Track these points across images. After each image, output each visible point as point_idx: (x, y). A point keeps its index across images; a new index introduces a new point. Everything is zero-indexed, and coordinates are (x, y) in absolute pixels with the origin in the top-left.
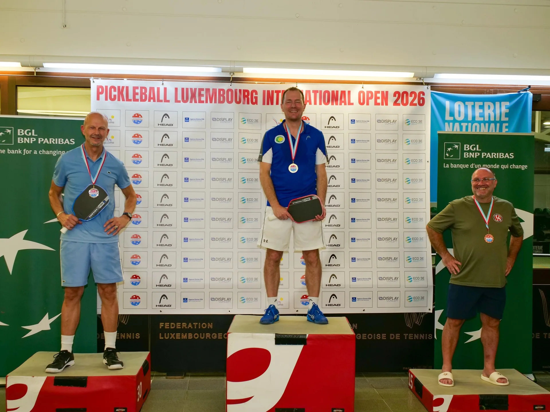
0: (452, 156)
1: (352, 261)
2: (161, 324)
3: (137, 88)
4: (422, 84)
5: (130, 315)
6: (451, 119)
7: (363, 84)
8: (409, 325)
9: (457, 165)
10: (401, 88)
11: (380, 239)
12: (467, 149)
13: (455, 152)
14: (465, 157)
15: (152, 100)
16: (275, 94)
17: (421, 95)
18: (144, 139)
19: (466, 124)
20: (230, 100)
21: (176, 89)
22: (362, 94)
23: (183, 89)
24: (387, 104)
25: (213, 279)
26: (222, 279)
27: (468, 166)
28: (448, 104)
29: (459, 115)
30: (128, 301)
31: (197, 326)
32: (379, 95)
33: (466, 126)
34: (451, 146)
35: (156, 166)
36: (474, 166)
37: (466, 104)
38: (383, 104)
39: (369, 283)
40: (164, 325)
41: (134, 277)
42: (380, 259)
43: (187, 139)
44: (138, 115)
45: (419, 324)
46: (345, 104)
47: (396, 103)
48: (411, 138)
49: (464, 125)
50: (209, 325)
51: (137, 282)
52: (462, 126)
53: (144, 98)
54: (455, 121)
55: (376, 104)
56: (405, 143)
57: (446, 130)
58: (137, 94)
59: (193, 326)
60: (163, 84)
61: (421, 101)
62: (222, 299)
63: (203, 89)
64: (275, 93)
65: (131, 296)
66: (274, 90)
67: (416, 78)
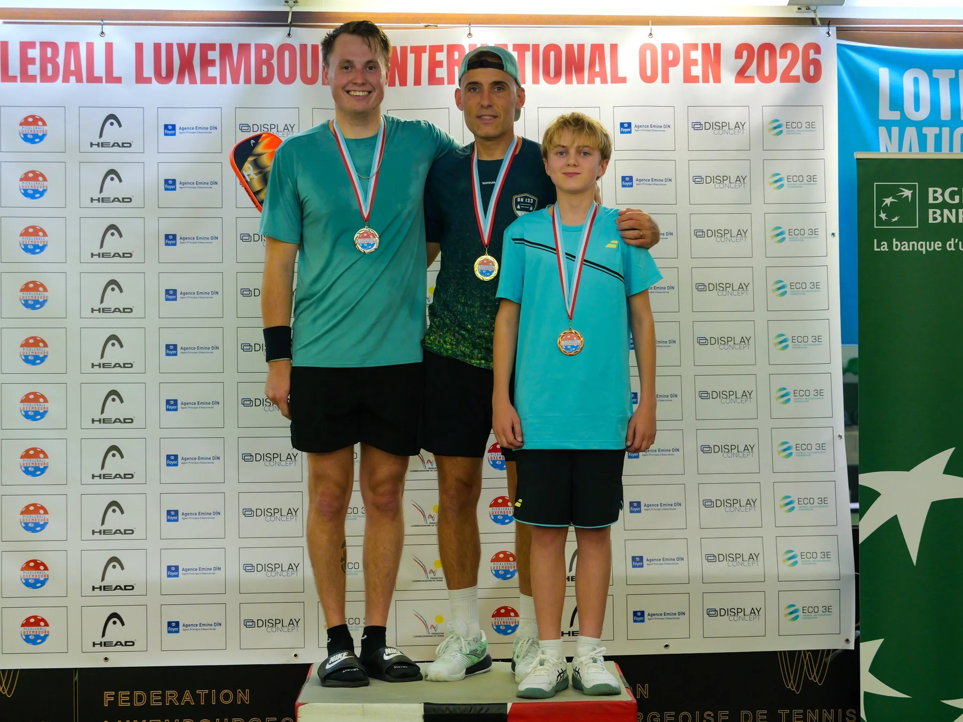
0: (896, 219)
1: (631, 512)
2: (107, 694)
3: (32, 45)
4: (812, 22)
5: (22, 670)
6: (896, 116)
7: (652, 25)
8: (791, 686)
9: (911, 243)
10: (756, 36)
11: (706, 449)
12: (935, 199)
13: (902, 208)
14: (931, 221)
15: (73, 79)
16: (411, 58)
17: (812, 52)
18: (52, 185)
19: (936, 130)
20: (287, 74)
21: (139, 47)
22: (648, 53)
23: (157, 47)
24: (717, 80)
25: (249, 568)
26: (274, 567)
27: (940, 245)
28: (884, 75)
29: (917, 108)
30: (14, 631)
31: (208, 697)
32: (697, 55)
33: (935, 135)
34: (893, 191)
35: (87, 257)
36: (956, 245)
37: (934, 76)
38: (706, 80)
39: (679, 570)
40: (116, 696)
41: (32, 564)
42: (708, 503)
43: (170, 184)
44: (34, 120)
45: (820, 681)
46: (604, 81)
47: (742, 75)
48: (786, 169)
49: (931, 132)
50: (240, 695)
51: (38, 579)
52: (926, 135)
53: (50, 72)
54: (905, 122)
55: (689, 78)
56: (771, 184)
57: (883, 149)
58: (32, 61)
59: (196, 697)
60: (102, 33)
61: (812, 68)
62: (275, 623)
63: (212, 47)
64: (411, 53)
65: (22, 620)
66: (409, 44)
67: (796, 7)
